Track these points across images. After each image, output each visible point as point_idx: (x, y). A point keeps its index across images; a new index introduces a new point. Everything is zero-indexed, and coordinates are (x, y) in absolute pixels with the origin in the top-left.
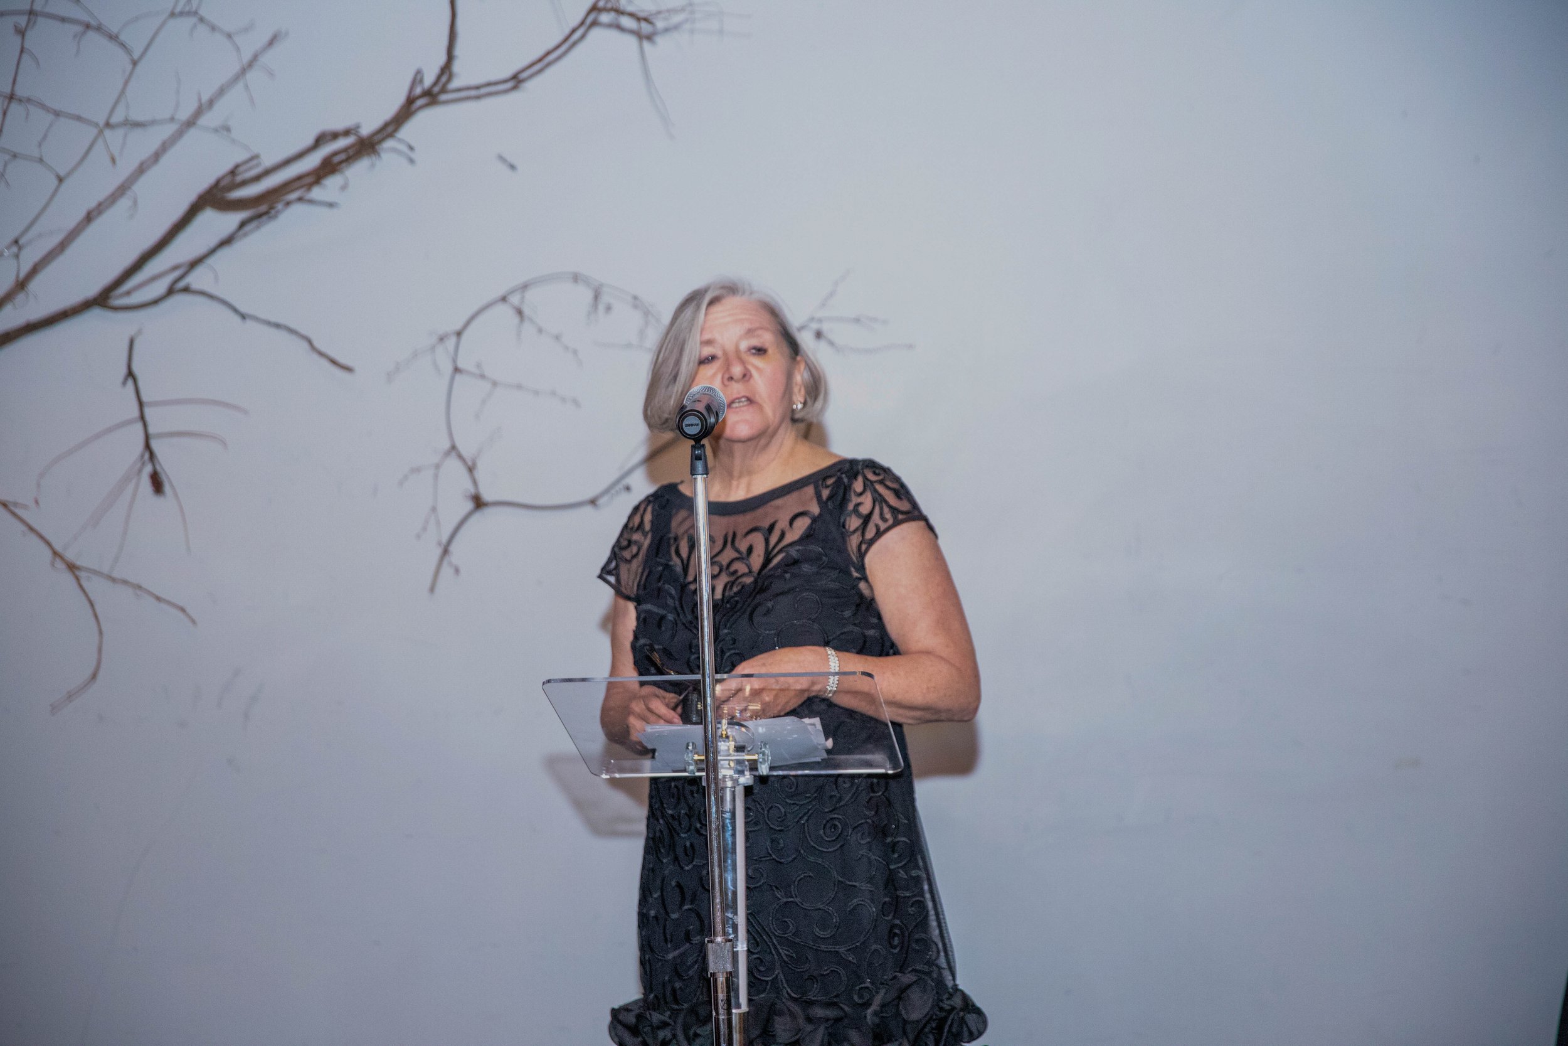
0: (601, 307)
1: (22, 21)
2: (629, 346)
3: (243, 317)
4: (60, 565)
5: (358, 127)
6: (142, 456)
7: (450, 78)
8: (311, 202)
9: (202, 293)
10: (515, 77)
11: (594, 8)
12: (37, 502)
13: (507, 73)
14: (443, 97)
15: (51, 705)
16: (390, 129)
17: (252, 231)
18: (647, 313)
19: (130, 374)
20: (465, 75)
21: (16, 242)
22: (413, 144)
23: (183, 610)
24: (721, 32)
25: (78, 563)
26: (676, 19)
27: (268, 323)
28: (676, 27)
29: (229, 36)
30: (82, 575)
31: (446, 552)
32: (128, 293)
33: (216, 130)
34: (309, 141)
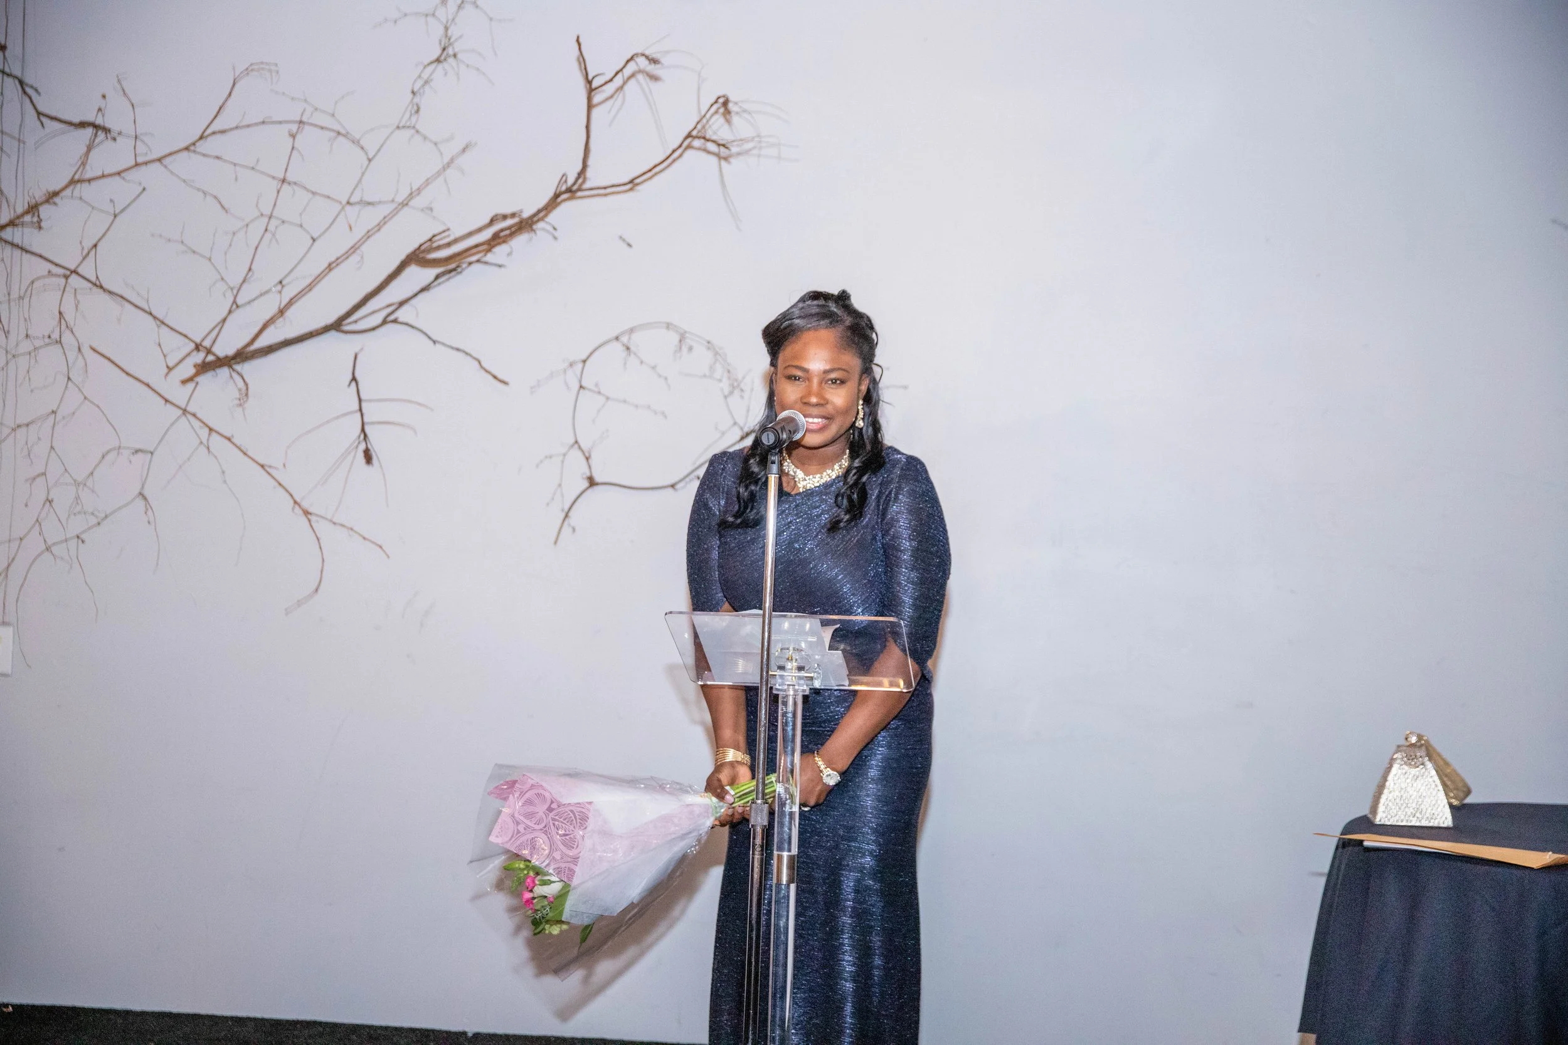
0: (685, 349)
1: (294, 128)
2: (705, 376)
3: (434, 342)
4: (297, 510)
5: (521, 211)
6: (359, 437)
7: (584, 182)
8: (486, 263)
9: (407, 324)
10: (631, 182)
11: (689, 136)
12: (284, 465)
13: (627, 180)
14: (579, 194)
15: (286, 610)
16: (541, 215)
17: (443, 282)
18: (716, 353)
19: (354, 379)
20: (595, 177)
21: (281, 282)
22: (556, 226)
23: (381, 547)
24: (779, 158)
25: (311, 510)
26: (750, 145)
27: (452, 348)
28: (747, 152)
29: (436, 144)
30: (313, 518)
31: (567, 516)
32: (356, 322)
33: (422, 210)
34: (487, 220)
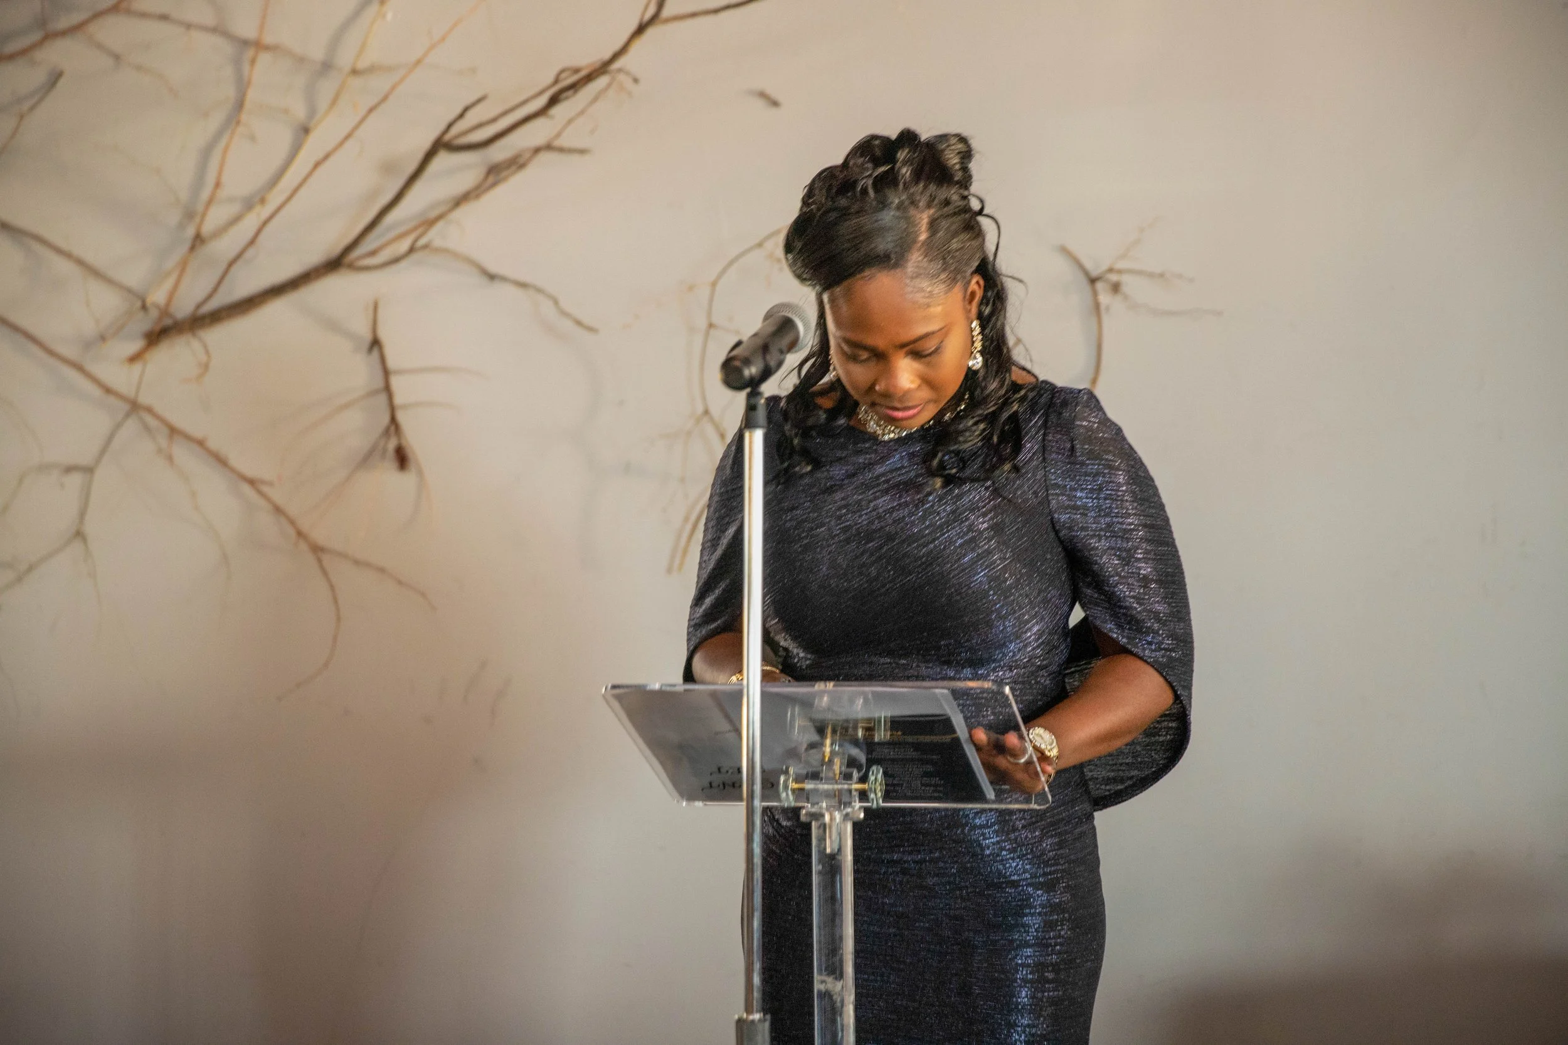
3: (492, 277)
4: (303, 546)
6: (387, 430)
8: (561, 150)
9: (445, 252)
12: (280, 479)
15: (278, 697)
19: (375, 343)
23: (422, 595)
25: (322, 544)
27: (517, 283)
30: (326, 559)
